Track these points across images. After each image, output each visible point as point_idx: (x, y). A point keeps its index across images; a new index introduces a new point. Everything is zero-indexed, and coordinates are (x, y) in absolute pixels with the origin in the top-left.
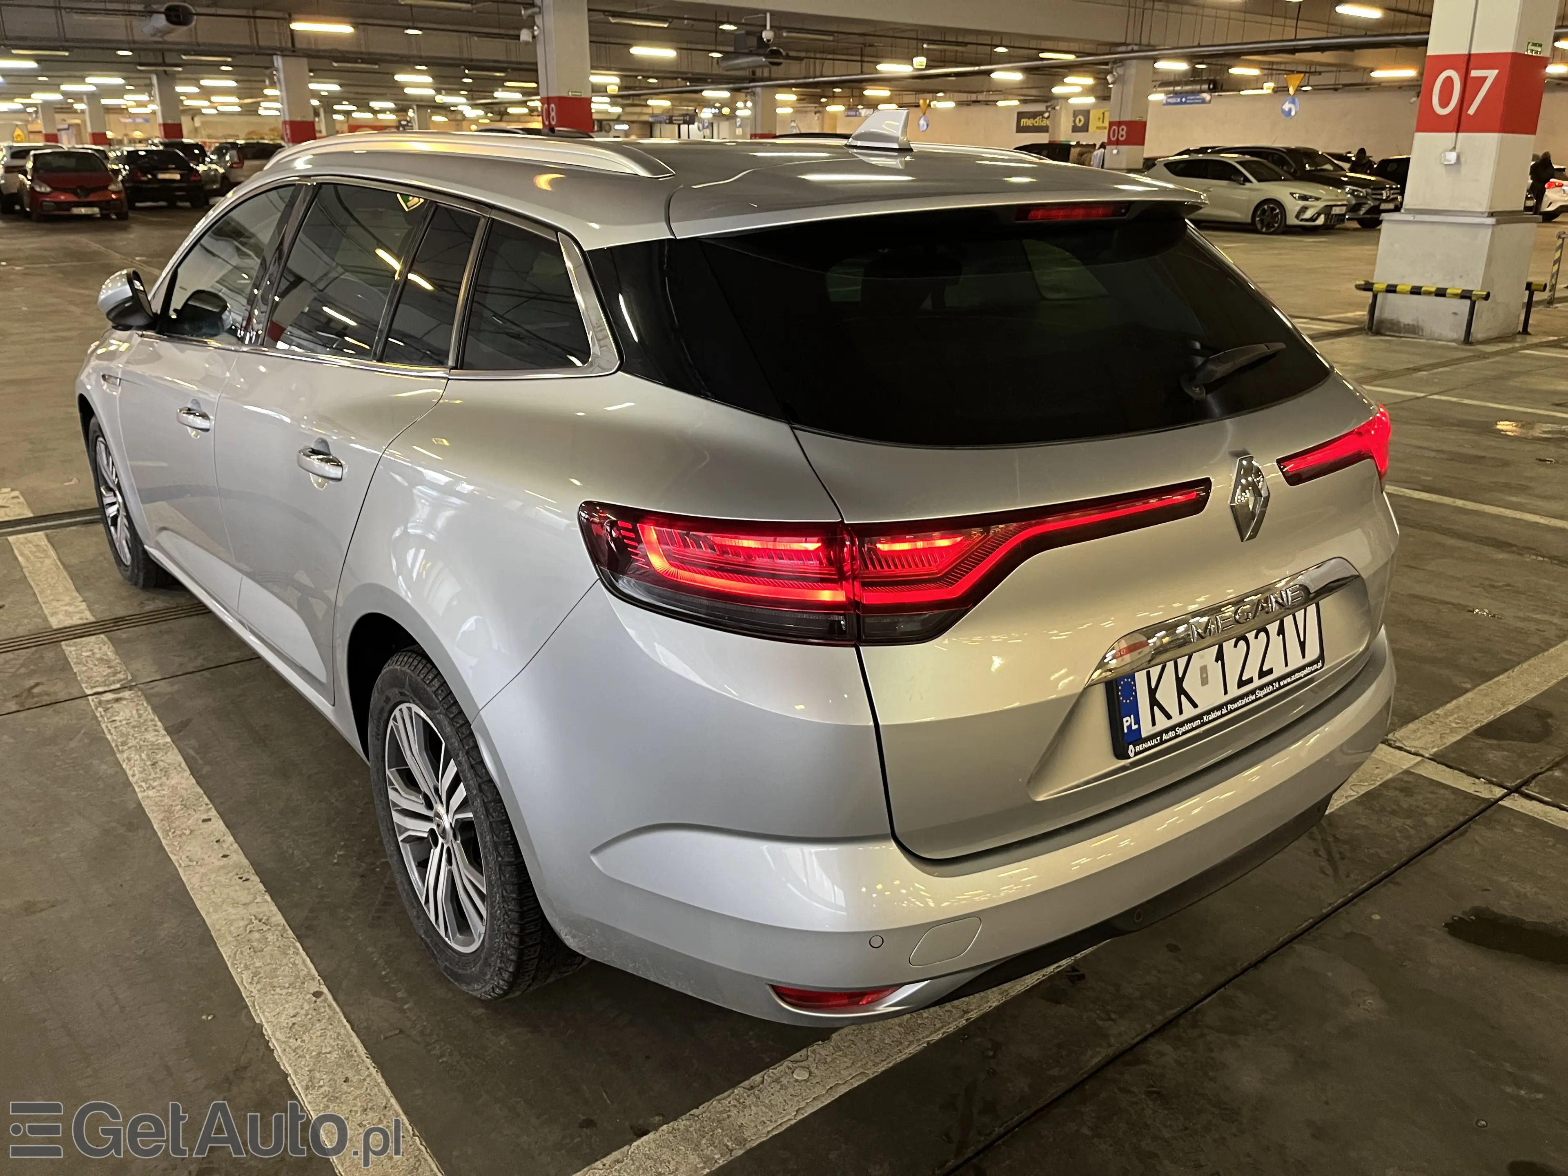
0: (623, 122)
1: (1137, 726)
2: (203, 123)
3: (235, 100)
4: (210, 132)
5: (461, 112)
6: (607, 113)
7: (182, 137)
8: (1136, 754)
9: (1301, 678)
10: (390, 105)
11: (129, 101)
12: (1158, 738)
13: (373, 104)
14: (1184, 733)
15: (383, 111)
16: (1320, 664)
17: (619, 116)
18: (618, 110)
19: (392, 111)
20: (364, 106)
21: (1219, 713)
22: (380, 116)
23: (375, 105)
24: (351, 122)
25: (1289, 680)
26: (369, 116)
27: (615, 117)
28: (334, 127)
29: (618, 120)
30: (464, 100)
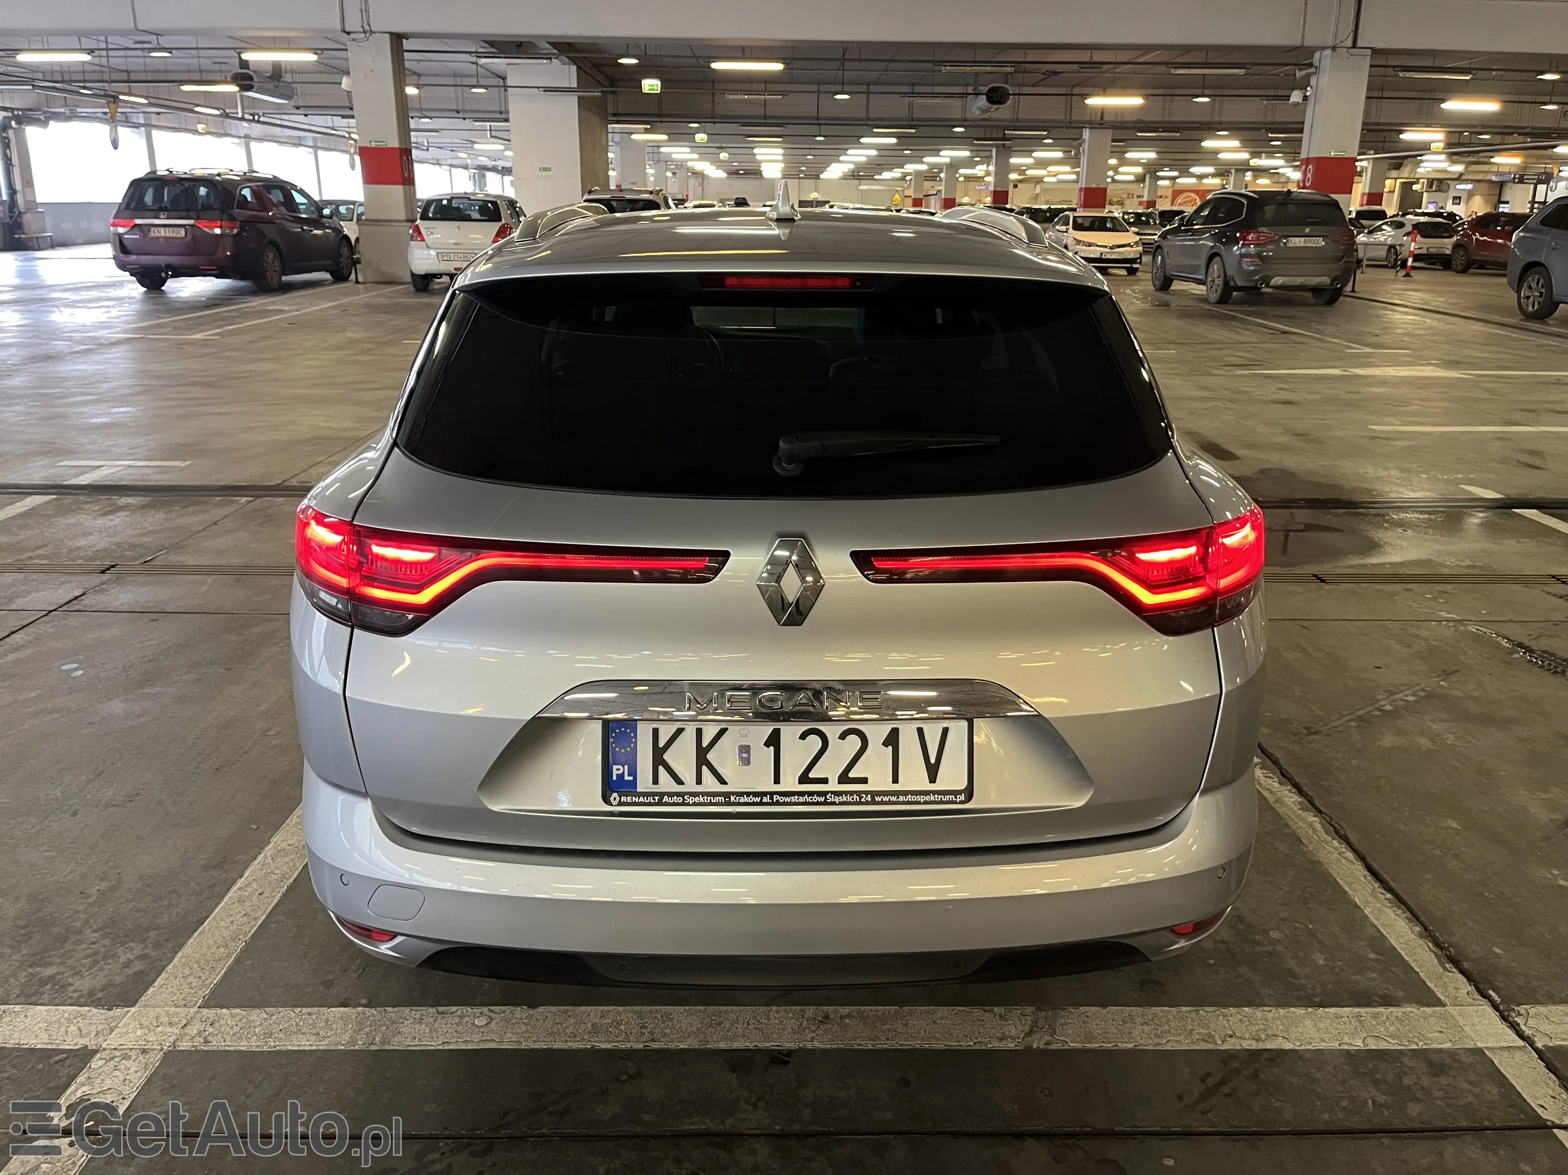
0: (1466, 181)
1: (631, 778)
2: (1042, 189)
3: (1067, 169)
4: (1048, 198)
5: (1283, 175)
6: (1445, 171)
7: (1007, 203)
8: (620, 804)
9: (919, 803)
10: (1210, 170)
11: (979, 170)
12: (657, 798)
13: (1193, 170)
14: (695, 804)
15: (1206, 176)
16: (962, 798)
17: (1461, 174)
18: (1459, 168)
19: (1214, 175)
20: (1185, 173)
21: (758, 800)
22: (1205, 181)
23: (1196, 170)
24: (1176, 187)
25: (894, 799)
26: (1193, 180)
27: (1456, 176)
28: (1156, 191)
29: (1459, 178)
30: (1281, 162)
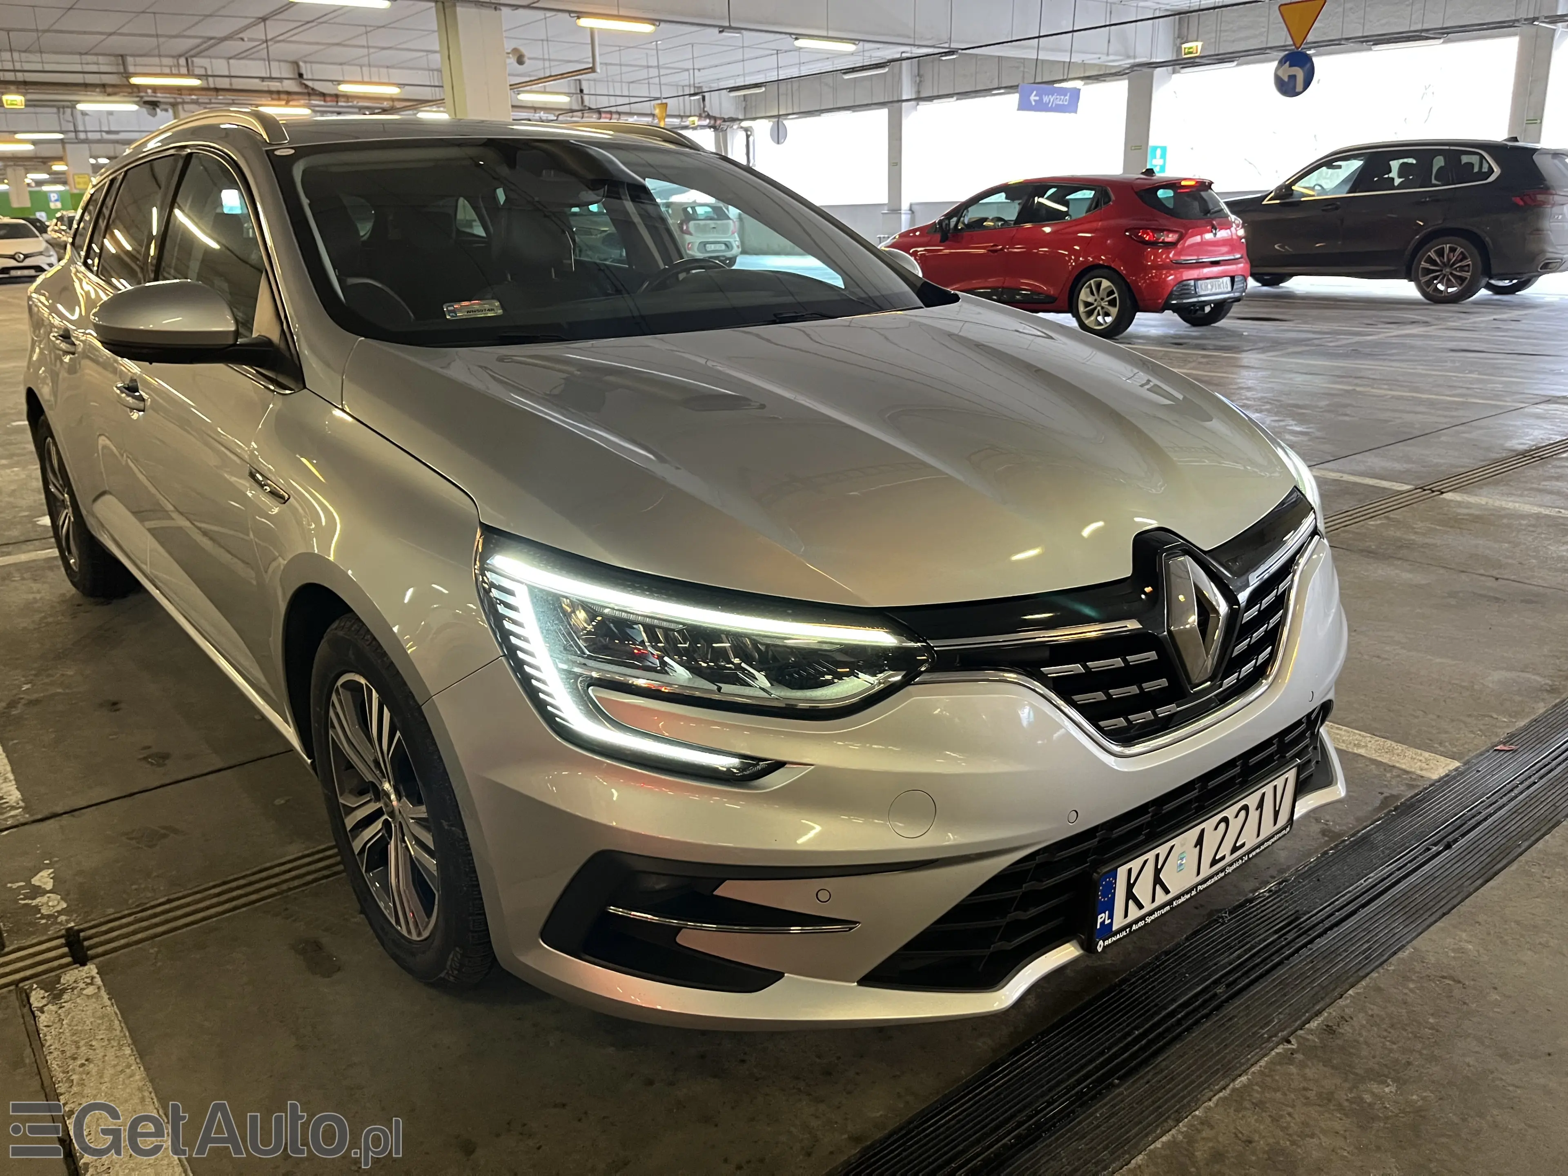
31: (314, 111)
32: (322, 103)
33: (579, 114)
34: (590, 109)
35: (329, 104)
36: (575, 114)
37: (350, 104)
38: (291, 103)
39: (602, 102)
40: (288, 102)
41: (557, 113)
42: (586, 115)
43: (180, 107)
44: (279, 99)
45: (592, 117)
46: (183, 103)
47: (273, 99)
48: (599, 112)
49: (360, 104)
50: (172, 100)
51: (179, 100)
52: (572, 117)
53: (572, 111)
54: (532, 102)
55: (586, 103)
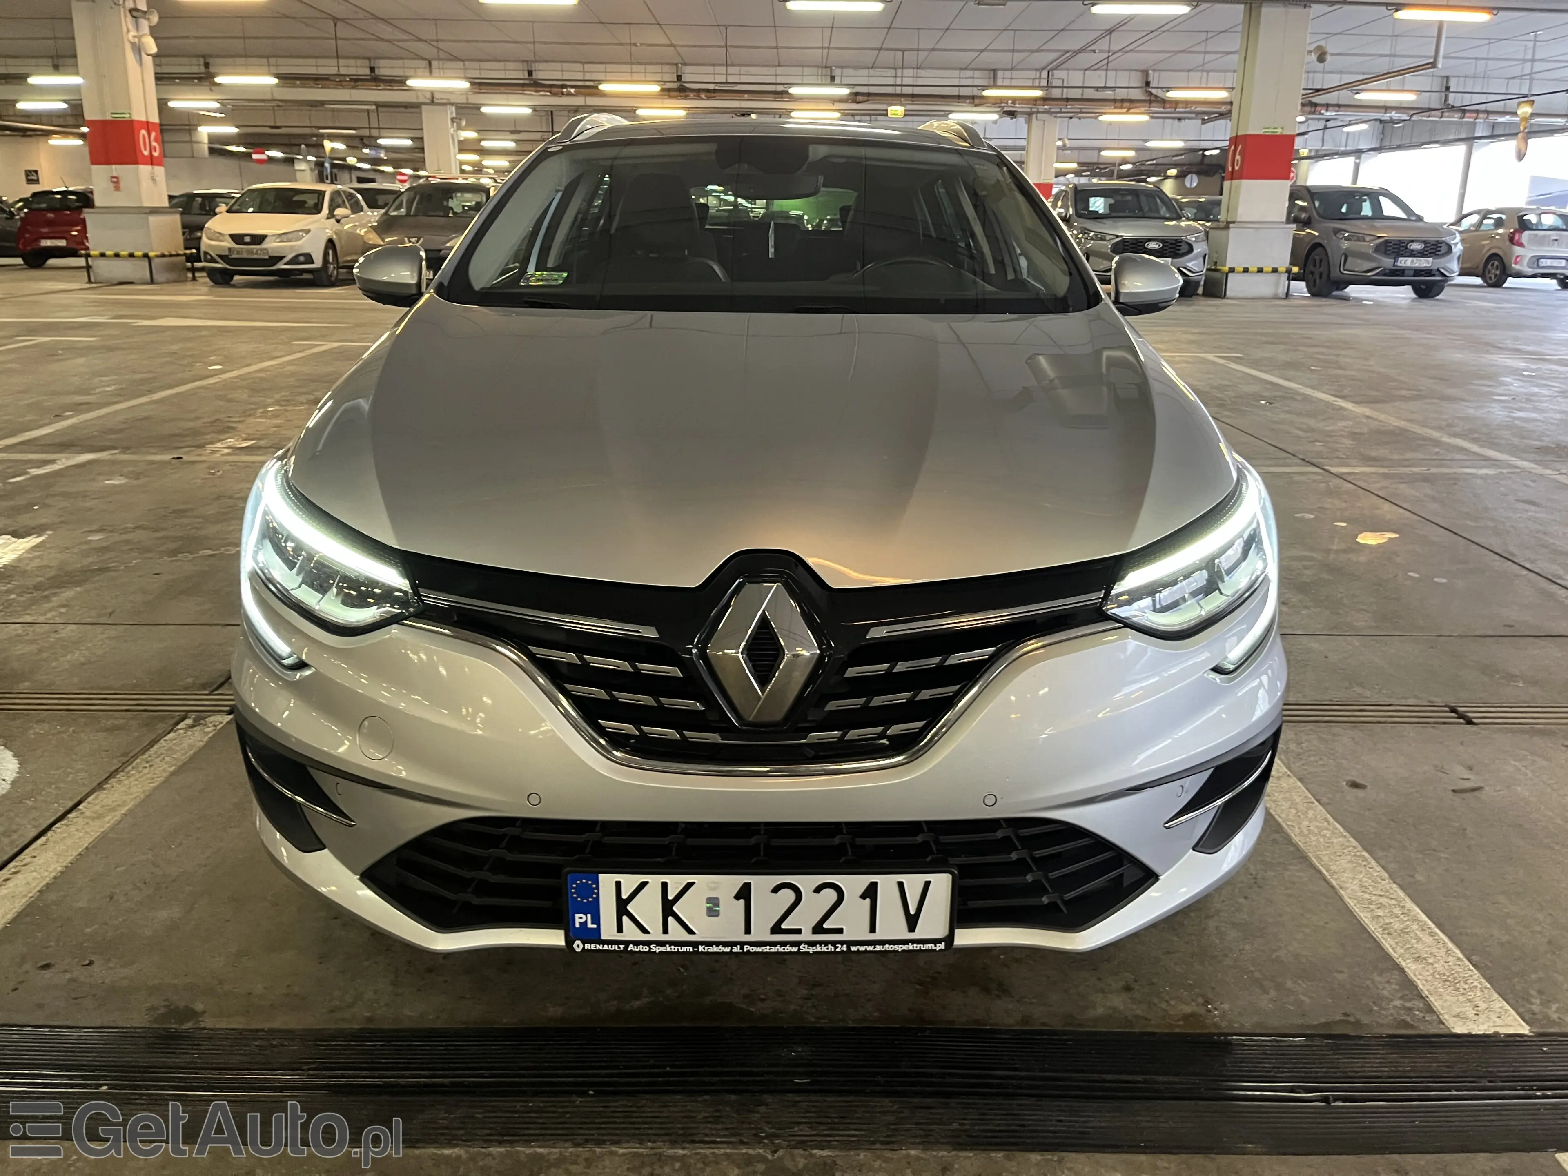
31: (1152, 117)
32: (1161, 109)
33: (1438, 113)
34: (1453, 107)
35: (1168, 110)
36: (1433, 113)
37: (1188, 109)
38: (1131, 111)
39: (1467, 99)
40: (1129, 109)
41: (1412, 112)
42: (1446, 114)
43: (1034, 116)
44: (1121, 108)
45: (1453, 117)
46: (1038, 112)
47: (1115, 108)
48: (1462, 111)
49: (1198, 109)
50: (1028, 110)
51: (1034, 110)
52: (1429, 116)
53: (1430, 110)
54: (1385, 101)
55: (1451, 101)
